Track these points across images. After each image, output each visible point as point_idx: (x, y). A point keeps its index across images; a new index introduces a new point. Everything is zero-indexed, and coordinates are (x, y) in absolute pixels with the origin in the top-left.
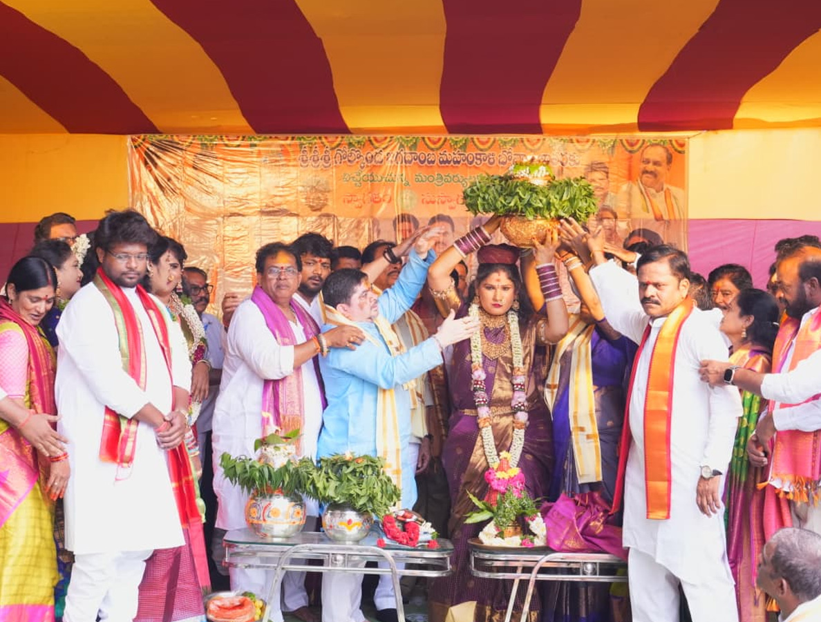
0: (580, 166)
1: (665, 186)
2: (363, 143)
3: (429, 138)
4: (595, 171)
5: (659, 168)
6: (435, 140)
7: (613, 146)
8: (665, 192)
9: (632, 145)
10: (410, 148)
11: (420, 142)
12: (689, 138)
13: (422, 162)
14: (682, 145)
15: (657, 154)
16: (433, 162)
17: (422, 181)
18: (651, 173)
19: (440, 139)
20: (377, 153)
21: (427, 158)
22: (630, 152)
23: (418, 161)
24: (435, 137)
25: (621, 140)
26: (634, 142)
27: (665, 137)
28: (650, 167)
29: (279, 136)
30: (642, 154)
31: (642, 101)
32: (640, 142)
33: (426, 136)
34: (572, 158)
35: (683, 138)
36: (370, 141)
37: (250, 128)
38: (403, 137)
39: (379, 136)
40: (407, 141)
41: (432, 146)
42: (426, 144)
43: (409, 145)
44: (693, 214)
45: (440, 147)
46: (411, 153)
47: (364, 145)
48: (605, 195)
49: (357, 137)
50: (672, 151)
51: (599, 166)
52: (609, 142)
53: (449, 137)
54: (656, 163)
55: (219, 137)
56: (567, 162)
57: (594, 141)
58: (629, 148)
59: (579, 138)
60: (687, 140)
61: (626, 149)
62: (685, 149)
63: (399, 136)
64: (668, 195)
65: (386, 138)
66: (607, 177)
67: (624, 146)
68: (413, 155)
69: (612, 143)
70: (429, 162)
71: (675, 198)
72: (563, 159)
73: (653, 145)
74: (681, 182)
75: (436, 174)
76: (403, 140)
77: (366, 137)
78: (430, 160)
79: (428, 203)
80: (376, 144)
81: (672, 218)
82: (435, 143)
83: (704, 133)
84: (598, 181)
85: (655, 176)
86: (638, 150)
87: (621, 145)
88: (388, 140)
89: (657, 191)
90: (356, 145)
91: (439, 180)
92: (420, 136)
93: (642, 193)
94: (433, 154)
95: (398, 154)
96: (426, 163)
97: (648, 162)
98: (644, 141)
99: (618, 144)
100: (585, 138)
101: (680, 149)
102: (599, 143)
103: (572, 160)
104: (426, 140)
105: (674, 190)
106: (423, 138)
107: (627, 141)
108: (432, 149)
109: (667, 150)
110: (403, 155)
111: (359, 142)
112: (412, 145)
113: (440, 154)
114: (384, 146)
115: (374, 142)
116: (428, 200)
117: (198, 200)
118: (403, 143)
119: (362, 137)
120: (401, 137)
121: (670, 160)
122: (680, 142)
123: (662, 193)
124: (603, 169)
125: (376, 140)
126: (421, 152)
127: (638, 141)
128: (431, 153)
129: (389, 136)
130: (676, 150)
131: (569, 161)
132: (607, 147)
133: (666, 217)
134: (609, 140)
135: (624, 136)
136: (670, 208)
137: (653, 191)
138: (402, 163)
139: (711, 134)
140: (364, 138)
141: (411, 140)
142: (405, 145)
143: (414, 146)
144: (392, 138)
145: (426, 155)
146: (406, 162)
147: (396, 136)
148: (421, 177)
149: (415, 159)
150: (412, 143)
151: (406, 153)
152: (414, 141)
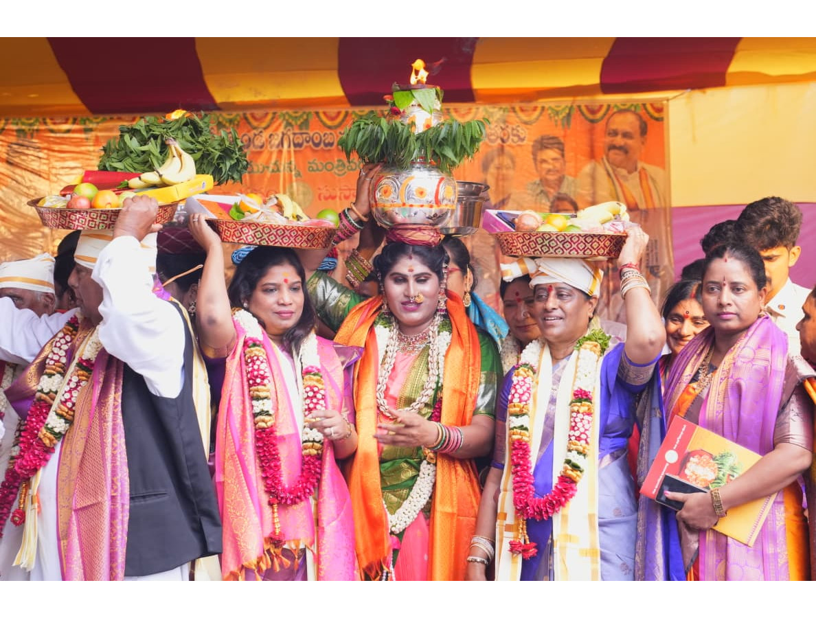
0: (525, 142)
1: (640, 165)
2: (236, 122)
3: (325, 113)
4: (547, 148)
5: (630, 142)
6: (333, 115)
7: (569, 115)
8: (640, 173)
9: (593, 112)
10: (300, 127)
11: (312, 119)
12: (668, 100)
13: (317, 145)
14: (660, 110)
15: (626, 122)
16: (331, 144)
17: (318, 170)
18: (620, 148)
19: (339, 113)
20: (255, 135)
21: (323, 138)
22: (592, 121)
23: (311, 143)
24: (332, 111)
25: (579, 107)
26: (596, 108)
27: (638, 100)
28: (619, 141)
29: (123, 116)
30: (607, 124)
31: (606, 54)
32: (604, 110)
33: (321, 111)
34: (515, 132)
35: (661, 100)
36: (246, 119)
37: (83, 107)
38: (291, 112)
39: (258, 113)
40: (296, 117)
41: (329, 123)
42: (322, 121)
43: (299, 123)
44: (678, 200)
45: (340, 125)
46: (302, 134)
47: (237, 125)
48: (560, 181)
49: (229, 115)
50: (646, 117)
51: (551, 141)
52: (564, 109)
53: (351, 110)
54: (626, 135)
55: (41, 120)
56: (508, 138)
57: (543, 108)
58: (590, 116)
59: (523, 105)
60: (665, 102)
61: (586, 118)
62: (664, 115)
63: (284, 111)
64: (643, 175)
65: (267, 114)
66: (563, 156)
67: (582, 113)
68: (304, 136)
69: (567, 111)
70: (326, 145)
71: (652, 179)
72: (504, 135)
73: (621, 111)
74: (660, 157)
75: (336, 159)
76: (290, 116)
77: (241, 113)
78: (327, 141)
79: (326, 199)
80: (255, 124)
81: (650, 206)
82: (332, 119)
83: (687, 92)
84: (550, 161)
85: (626, 152)
86: (602, 118)
87: (579, 112)
88: (270, 116)
89: (630, 172)
90: (228, 125)
91: (340, 168)
92: (312, 110)
93: (609, 175)
94: (331, 134)
95: (283, 134)
96: (322, 145)
97: (615, 133)
98: (609, 106)
99: (574, 112)
100: (533, 104)
101: (656, 115)
102: (550, 112)
103: (514, 135)
104: (322, 116)
105: (652, 169)
106: (317, 113)
107: (587, 107)
108: (330, 128)
109: (640, 117)
110: (291, 137)
111: (231, 121)
112: (302, 123)
113: (340, 133)
114: (264, 125)
115: (251, 120)
116: (328, 195)
117: (16, 206)
118: (290, 120)
119: (234, 114)
120: (287, 113)
121: (644, 130)
122: (658, 105)
123: (636, 174)
124: (556, 146)
125: (253, 116)
126: (315, 132)
127: (601, 106)
128: (328, 132)
129: (271, 112)
130: (652, 117)
131: (511, 137)
132: (561, 117)
133: (642, 206)
134: (563, 106)
135: (583, 100)
136: (648, 195)
137: (624, 172)
138: (289, 146)
139: (697, 94)
140: (238, 115)
141: (301, 116)
142: (293, 123)
143: (306, 124)
144: (274, 113)
145: (322, 135)
146: (295, 145)
147: (280, 112)
148: (316, 164)
149: (308, 142)
150: (302, 120)
151: (294, 134)
152: (305, 117)
